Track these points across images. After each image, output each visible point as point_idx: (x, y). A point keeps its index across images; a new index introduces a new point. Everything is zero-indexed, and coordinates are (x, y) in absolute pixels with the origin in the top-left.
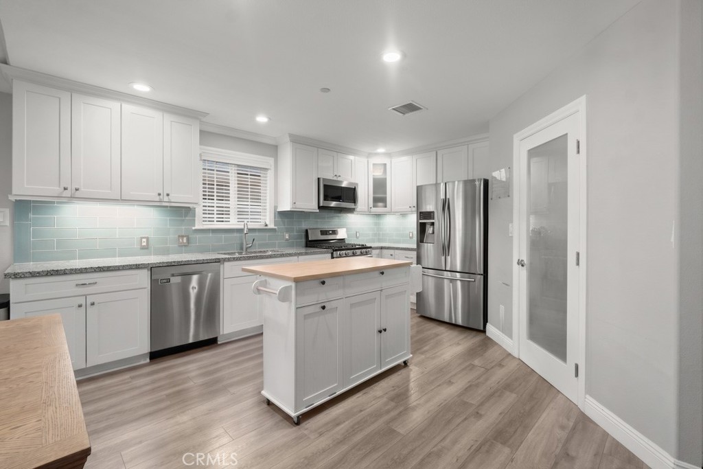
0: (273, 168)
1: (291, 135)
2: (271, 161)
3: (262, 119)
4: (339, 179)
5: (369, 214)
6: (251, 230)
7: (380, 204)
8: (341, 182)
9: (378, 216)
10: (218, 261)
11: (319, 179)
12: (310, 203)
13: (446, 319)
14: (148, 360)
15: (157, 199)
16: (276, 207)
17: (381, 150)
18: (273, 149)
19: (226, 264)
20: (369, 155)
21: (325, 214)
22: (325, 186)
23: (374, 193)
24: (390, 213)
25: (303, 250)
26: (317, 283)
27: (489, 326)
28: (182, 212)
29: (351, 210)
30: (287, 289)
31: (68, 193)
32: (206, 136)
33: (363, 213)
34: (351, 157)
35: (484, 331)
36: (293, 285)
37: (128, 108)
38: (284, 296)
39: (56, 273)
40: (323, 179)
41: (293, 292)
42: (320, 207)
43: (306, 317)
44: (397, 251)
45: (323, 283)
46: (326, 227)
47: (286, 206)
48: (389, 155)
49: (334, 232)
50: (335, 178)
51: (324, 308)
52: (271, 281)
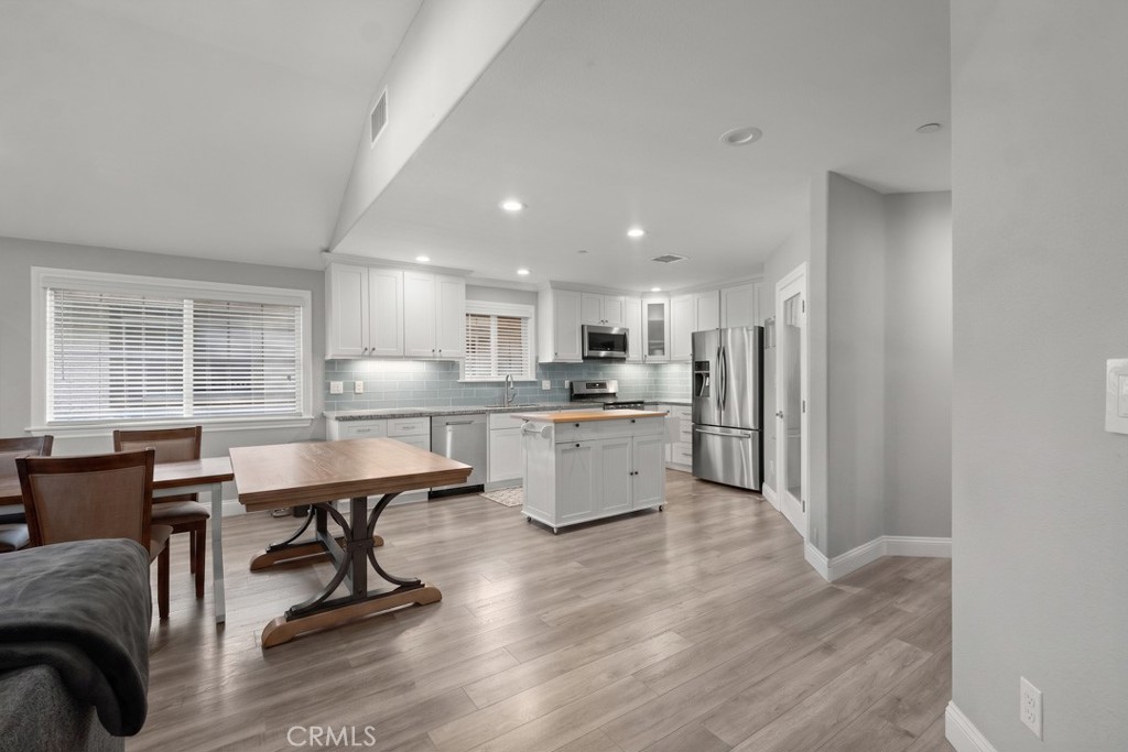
0: (533, 316)
1: (551, 282)
2: (531, 309)
3: (523, 272)
4: (606, 325)
5: (644, 362)
6: (515, 383)
7: (658, 351)
8: (611, 328)
9: (656, 366)
10: (483, 412)
11: (583, 326)
12: (575, 354)
13: (737, 484)
14: (427, 499)
15: (431, 355)
16: (537, 358)
17: (656, 289)
18: (533, 296)
19: (492, 416)
20: (644, 295)
21: (592, 364)
22: (590, 334)
23: (649, 339)
24: (671, 362)
25: (568, 404)
26: (571, 426)
27: (765, 486)
28: (449, 366)
29: (622, 360)
30: (548, 429)
31: (367, 353)
32: (472, 290)
33: (635, 363)
34: (622, 298)
35: (759, 492)
36: (553, 425)
37: (409, 275)
38: (546, 434)
39: (360, 418)
40: (589, 327)
41: (553, 432)
42: (584, 358)
43: (564, 451)
44: (674, 407)
45: (577, 425)
46: (593, 379)
47: (548, 358)
48: (667, 294)
49: (603, 385)
50: (601, 325)
51: (578, 445)
52: (536, 424)
